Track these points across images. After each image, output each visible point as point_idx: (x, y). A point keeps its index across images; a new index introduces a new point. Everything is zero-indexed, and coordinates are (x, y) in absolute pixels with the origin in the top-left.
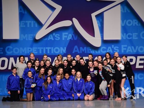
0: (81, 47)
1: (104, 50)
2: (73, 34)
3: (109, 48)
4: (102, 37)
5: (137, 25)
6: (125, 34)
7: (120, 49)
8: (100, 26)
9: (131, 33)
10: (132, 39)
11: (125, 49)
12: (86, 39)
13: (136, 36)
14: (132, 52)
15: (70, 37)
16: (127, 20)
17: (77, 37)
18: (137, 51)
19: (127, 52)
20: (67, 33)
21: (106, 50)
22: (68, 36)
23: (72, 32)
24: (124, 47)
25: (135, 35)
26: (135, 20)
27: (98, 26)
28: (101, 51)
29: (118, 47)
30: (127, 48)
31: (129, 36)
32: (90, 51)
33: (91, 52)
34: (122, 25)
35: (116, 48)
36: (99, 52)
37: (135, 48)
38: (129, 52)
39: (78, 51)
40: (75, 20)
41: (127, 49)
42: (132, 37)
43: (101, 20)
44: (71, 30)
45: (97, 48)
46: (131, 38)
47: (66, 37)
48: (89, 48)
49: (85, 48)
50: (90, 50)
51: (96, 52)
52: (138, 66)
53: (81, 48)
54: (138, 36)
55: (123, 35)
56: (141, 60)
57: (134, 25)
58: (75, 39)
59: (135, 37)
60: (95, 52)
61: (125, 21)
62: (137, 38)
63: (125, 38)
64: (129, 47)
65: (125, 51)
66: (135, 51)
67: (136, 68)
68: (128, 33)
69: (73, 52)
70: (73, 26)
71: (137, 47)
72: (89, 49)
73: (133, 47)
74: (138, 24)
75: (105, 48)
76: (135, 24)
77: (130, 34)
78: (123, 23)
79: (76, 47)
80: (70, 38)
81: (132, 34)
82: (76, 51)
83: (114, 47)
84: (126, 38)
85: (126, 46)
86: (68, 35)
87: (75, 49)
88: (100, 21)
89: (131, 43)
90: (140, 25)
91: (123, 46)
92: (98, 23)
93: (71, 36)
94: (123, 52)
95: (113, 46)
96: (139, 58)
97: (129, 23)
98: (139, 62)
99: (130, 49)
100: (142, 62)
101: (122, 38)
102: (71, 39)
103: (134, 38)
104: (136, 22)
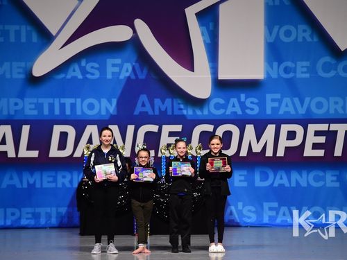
0: (156, 97)
1: (218, 106)
2: (136, 62)
3: (234, 100)
4: (215, 71)
5: (309, 39)
6: (275, 64)
7: (262, 104)
8: (208, 41)
9: (293, 62)
10: (295, 76)
11: (276, 104)
12: (170, 77)
13: (305, 70)
14: (293, 112)
15: (127, 71)
16: (283, 26)
17: (145, 71)
18: (309, 109)
19: (281, 112)
20: (118, 61)
21: (225, 106)
22: (121, 69)
23: (134, 57)
24: (273, 100)
25: (302, 67)
26: (302, 27)
27: (204, 41)
28: (211, 111)
29: (255, 100)
30: (280, 101)
31: (286, 70)
32: (181, 109)
33: (185, 112)
34: (268, 41)
35: (252, 103)
36: (206, 112)
37: (302, 103)
38: (285, 112)
39: (148, 109)
40: (140, 24)
41: (280, 105)
42: (295, 71)
43: (211, 25)
44: (130, 53)
45: (199, 103)
46: (291, 75)
47: (116, 70)
48: (180, 102)
49: (168, 101)
50: (182, 106)
51: (199, 112)
52: (309, 152)
53: (157, 102)
54: (312, 70)
55: (272, 67)
56: (317, 133)
57: (300, 40)
58: (142, 76)
59: (302, 73)
60: (194, 111)
61: (276, 29)
62: (307, 75)
63: (274, 76)
64: (287, 100)
65: (275, 110)
66: (302, 111)
67: (305, 155)
68: (284, 61)
69: (136, 113)
71: (307, 100)
72: (179, 104)
73: (296, 100)
74: (311, 36)
75: (222, 101)
76: (304, 38)
77: (289, 64)
78: (271, 33)
79: (143, 98)
80: (128, 74)
81: (296, 64)
82: (144, 109)
83: (246, 99)
84: (279, 74)
85: (278, 96)
86: (121, 66)
87: (139, 104)
88: (208, 30)
89: (292, 88)
90: (316, 39)
91: (269, 97)
92: (203, 34)
93: (130, 69)
94: (269, 111)
95: (243, 96)
96: (312, 128)
97: (288, 33)
98: (311, 139)
99: (290, 104)
100: (322, 139)
101: (268, 73)
102: (129, 78)
103: (300, 75)
104: (304, 31)
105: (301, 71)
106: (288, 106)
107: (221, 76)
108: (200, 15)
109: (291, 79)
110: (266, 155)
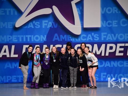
0: (61, 35)
1: (84, 38)
2: (53, 22)
3: (90, 35)
4: (82, 24)
5: (117, 12)
6: (105, 22)
7: (100, 37)
8: (80, 13)
9: (111, 21)
10: (112, 26)
11: (105, 37)
13: (116, 24)
14: (111, 39)
15: (50, 25)
16: (107, 7)
17: (57, 25)
18: (117, 39)
19: (107, 39)
20: (47, 21)
21: (86, 38)
22: (48, 24)
23: (53, 20)
24: (104, 35)
25: (115, 23)
26: (114, 8)
27: (78, 14)
28: (81, 39)
29: (98, 35)
30: (107, 35)
31: (109, 24)
32: (70, 39)
33: (71, 40)
34: (102, 13)
35: (96, 36)
36: (79, 40)
37: (115, 36)
38: (109, 39)
39: (58, 39)
41: (107, 37)
42: (112, 24)
44: (51, 18)
45: (77, 36)
46: (111, 26)
47: (46, 24)
48: (69, 36)
49: (65, 36)
50: (70, 38)
51: (77, 40)
52: (117, 54)
53: (61, 36)
54: (118, 23)
55: (103, 23)
56: (121, 47)
57: (114, 12)
58: (55, 27)
59: (115, 25)
60: (75, 39)
61: (105, 9)
62: (117, 26)
63: (104, 26)
64: (109, 35)
65: (105, 38)
66: (115, 39)
67: (116, 55)
68: (107, 21)
69: (54, 40)
70: (53, 14)
71: (117, 35)
72: (69, 37)
73: (113, 35)
74: (118, 11)
75: (85, 36)
76: (115, 12)
77: (110, 22)
78: (103, 11)
79: (56, 35)
80: (50, 26)
81: (112, 22)
82: (56, 39)
83: (94, 34)
84: (106, 25)
85: (106, 33)
86: (48, 23)
87: (55, 37)
88: (80, 9)
89: (111, 30)
90: (120, 12)
91: (103, 34)
92: (78, 11)
93: (51, 24)
94: (103, 39)
95: (93, 34)
96: (119, 45)
97: (109, 10)
98: (118, 49)
100: (122, 49)
101: (102, 25)
102: (51, 28)
103: (114, 26)
104: (115, 9)
105: (114, 24)
106: (110, 37)
107: (85, 26)
108: (76, 4)
110: (102, 55)
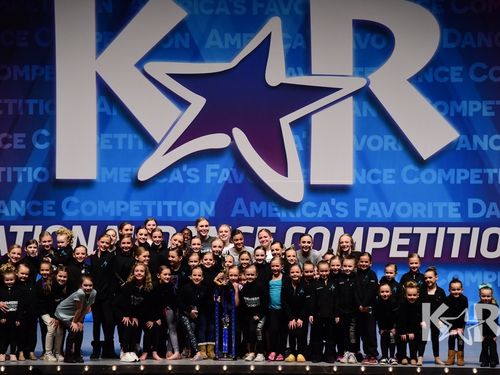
0: (252, 201)
1: (310, 210)
2: (233, 168)
3: (325, 204)
4: (307, 176)
5: (394, 149)
6: (364, 171)
7: (351, 209)
8: (301, 149)
9: (379, 169)
10: (382, 183)
11: (364, 208)
13: (391, 176)
14: (380, 216)
15: (225, 176)
16: (370, 135)
17: (242, 177)
18: (394, 214)
19: (369, 216)
20: (217, 167)
21: (316, 210)
22: (219, 174)
23: (232, 163)
24: (361, 204)
25: (388, 174)
26: (388, 137)
27: (298, 149)
28: (302, 214)
29: (345, 204)
30: (368, 206)
31: (374, 177)
32: (275, 212)
33: (279, 215)
34: (357, 149)
35: (342, 206)
36: (298, 215)
37: (388, 208)
38: (372, 216)
39: (244, 211)
40: (237, 132)
41: (368, 209)
42: (382, 178)
43: (304, 134)
44: (228, 159)
45: (292, 206)
46: (378, 181)
47: (215, 174)
48: (274, 204)
49: (263, 204)
50: (276, 209)
51: (292, 215)
52: (394, 253)
53: (253, 205)
54: (397, 176)
55: (359, 172)
56: (402, 236)
57: (386, 148)
58: (239, 180)
59: (389, 179)
60: (287, 214)
61: (364, 138)
62: (393, 182)
63: (362, 181)
64: (374, 205)
65: (363, 213)
66: (388, 215)
67: (390, 256)
68: (371, 168)
69: (233, 215)
70: (233, 148)
71: (393, 204)
72: (273, 207)
73: (383, 205)
74: (397, 146)
75: (313, 205)
76: (390, 148)
77: (376, 171)
78: (359, 143)
79: (240, 201)
80: (226, 179)
81: (382, 171)
82: (241, 212)
83: (336, 202)
84: (366, 180)
85: (366, 201)
86: (219, 171)
87: (236, 206)
88: (301, 136)
89: (379, 193)
90: (400, 148)
91: (358, 201)
92: (296, 143)
93: (228, 174)
94: (357, 215)
95: (333, 200)
96: (397, 231)
97: (375, 143)
98: (397, 241)
99: (377, 208)
100: (406, 242)
101: (356, 180)
102: (227, 182)
103: (386, 182)
104: (390, 141)
105: (387, 177)
106: (375, 211)
108: (293, 124)
109: (379, 184)
